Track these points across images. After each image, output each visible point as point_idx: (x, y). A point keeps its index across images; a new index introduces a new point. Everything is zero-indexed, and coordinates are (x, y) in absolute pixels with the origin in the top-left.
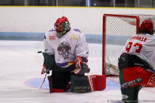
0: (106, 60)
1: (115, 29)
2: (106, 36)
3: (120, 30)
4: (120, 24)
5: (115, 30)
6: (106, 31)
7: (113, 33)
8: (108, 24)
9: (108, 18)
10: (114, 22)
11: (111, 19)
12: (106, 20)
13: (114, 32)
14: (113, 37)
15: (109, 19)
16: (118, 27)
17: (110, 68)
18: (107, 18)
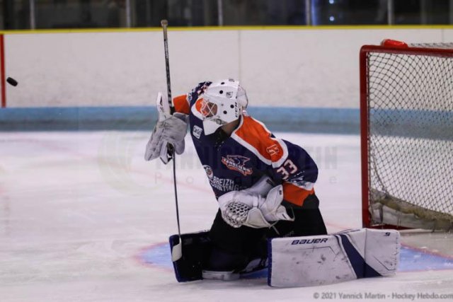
0: (372, 183)
1: (394, 92)
2: (372, 112)
3: (410, 95)
4: (411, 78)
5: (398, 96)
6: (372, 96)
7: (390, 105)
8: (376, 74)
9: (373, 57)
10: (392, 69)
11: (385, 61)
12: (371, 63)
13: (394, 100)
14: (391, 117)
15: (379, 59)
16: (405, 86)
17: (385, 208)
18: (371, 58)
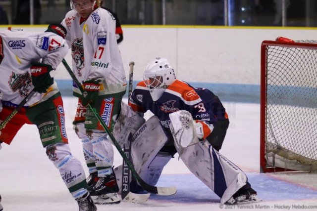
0: (268, 138)
1: (285, 73)
2: (269, 87)
3: (296, 76)
4: (297, 63)
5: (288, 76)
6: (269, 76)
7: (282, 82)
8: (272, 61)
9: (271, 49)
10: (284, 57)
11: (279, 52)
12: (269, 53)
13: (285, 79)
14: (283, 91)
15: (275, 51)
16: (293, 69)
17: (276, 156)
18: (269, 50)
